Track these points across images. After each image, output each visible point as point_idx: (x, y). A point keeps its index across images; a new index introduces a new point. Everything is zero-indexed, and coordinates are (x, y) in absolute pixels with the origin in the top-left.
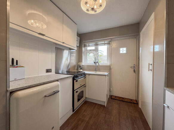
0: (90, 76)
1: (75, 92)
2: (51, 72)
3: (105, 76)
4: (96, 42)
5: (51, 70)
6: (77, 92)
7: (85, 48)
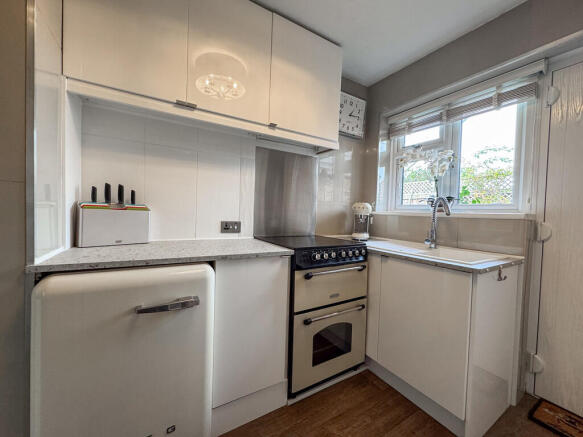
0: (391, 262)
1: (298, 319)
2: (238, 231)
3: (469, 279)
4: (445, 101)
5: (238, 224)
6: (307, 322)
7: (395, 139)
